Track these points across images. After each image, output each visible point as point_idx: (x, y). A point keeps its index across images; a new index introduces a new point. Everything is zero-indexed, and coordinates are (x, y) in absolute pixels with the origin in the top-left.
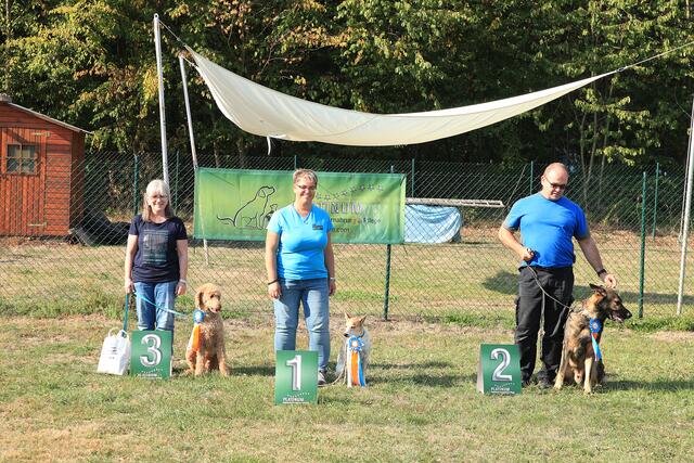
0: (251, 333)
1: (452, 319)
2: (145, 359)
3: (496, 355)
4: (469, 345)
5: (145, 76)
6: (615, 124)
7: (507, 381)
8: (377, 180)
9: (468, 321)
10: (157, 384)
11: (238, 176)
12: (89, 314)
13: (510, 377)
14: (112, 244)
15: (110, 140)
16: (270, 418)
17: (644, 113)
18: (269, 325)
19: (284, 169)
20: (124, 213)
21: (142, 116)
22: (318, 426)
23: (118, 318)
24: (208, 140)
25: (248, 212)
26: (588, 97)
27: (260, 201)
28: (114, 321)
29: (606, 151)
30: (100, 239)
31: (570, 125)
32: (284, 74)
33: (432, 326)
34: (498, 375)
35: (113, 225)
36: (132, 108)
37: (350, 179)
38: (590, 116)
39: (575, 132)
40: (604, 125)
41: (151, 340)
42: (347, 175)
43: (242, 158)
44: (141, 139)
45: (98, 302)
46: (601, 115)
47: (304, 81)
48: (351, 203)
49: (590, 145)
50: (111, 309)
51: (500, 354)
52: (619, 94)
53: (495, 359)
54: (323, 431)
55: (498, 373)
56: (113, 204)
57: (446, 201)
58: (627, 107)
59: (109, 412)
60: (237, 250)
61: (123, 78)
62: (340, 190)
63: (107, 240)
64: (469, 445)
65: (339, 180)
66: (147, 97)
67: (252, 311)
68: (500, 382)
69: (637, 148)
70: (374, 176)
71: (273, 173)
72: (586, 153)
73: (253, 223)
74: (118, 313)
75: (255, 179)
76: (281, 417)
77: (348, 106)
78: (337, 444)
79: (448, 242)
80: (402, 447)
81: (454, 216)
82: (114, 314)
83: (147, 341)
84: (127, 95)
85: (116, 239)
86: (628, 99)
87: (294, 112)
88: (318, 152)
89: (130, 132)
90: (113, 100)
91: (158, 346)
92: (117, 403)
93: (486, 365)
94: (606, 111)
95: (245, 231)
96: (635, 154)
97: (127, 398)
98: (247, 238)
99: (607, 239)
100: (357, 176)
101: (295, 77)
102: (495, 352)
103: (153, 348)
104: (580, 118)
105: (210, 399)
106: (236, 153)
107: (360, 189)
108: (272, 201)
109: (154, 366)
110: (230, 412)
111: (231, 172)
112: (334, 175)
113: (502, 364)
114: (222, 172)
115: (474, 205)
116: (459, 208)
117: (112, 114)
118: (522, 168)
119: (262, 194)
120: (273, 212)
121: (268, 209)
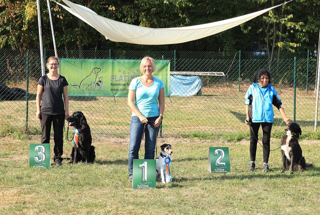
1: (196, 136)
2: (37, 158)
3: (217, 153)
4: (204, 149)
5: (26, 7)
6: (285, 29)
7: (223, 166)
9: (204, 137)
10: (44, 171)
11: (82, 63)
12: (4, 137)
13: (224, 164)
14: (11, 100)
15: (7, 42)
16: (103, 185)
17: (301, 23)
18: (99, 141)
21: (25, 29)
22: (127, 189)
23: (20, 138)
24: (62, 41)
25: (87, 81)
26: (270, 15)
28: (17, 140)
29: (280, 44)
30: (4, 97)
31: (260, 30)
32: (103, 4)
33: (186, 139)
34: (218, 163)
36: (19, 25)
38: (271, 25)
39: (263, 34)
40: (279, 31)
41: (39, 148)
44: (24, 41)
45: (9, 131)
46: (278, 24)
47: (114, 8)
50: (15, 134)
51: (219, 152)
52: (287, 13)
53: (217, 155)
54: (130, 191)
55: (218, 162)
56: (9, 77)
57: (193, 73)
58: (291, 20)
59: (21, 184)
60: (79, 102)
61: (14, 8)
62: (135, 69)
63: (9, 98)
64: (203, 196)
65: (134, 64)
66: (27, 19)
68: (220, 166)
69: (297, 43)
71: (100, 61)
72: (269, 45)
73: (90, 87)
74: (19, 136)
75: (90, 64)
77: (137, 23)
78: (137, 197)
79: (195, 95)
80: (169, 198)
81: (198, 81)
82: (17, 137)
83: (38, 149)
84: (16, 18)
86: (291, 16)
87: (110, 26)
88: (123, 47)
89: (18, 38)
90: (8, 20)
91: (43, 151)
92: (24, 180)
93: (212, 157)
94: (280, 22)
95: (86, 92)
96: (295, 46)
97: (30, 177)
98: (87, 95)
99: (281, 92)
101: (109, 6)
102: (216, 151)
103: (41, 153)
104: (266, 26)
105: (72, 178)
108: (100, 75)
109: (42, 162)
110: (82, 183)
111: (78, 61)
112: (132, 61)
113: (220, 157)
114: (73, 60)
115: (208, 75)
116: (200, 77)
117: (8, 28)
118: (235, 54)
119: (94, 72)
120: (100, 81)
121: (98, 80)
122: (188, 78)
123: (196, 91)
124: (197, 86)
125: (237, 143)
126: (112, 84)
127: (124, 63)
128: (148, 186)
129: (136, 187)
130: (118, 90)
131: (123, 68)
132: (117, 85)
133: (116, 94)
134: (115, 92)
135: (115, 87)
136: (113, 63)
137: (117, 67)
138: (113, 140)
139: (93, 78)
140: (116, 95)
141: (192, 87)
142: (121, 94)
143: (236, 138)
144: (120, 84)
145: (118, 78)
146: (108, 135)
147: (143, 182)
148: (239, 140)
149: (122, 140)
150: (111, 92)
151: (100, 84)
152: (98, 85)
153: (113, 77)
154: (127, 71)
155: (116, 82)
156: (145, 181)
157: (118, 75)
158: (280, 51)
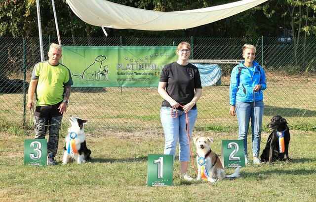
0: (94, 140)
1: (210, 128)
2: (33, 155)
3: (231, 146)
6: (311, 12)
7: (238, 160)
8: (165, 50)
9: (220, 130)
10: (40, 169)
11: (84, 51)
13: (239, 158)
15: (7, 30)
16: (103, 184)
18: (105, 135)
19: (111, 45)
20: (18, 74)
21: (27, 15)
22: (131, 187)
23: (16, 134)
24: (68, 28)
25: (91, 70)
27: (97, 64)
28: (14, 136)
29: (306, 29)
31: (285, 14)
33: (199, 133)
34: (232, 157)
35: (11, 82)
36: (21, 10)
37: (150, 49)
38: (297, 9)
39: (288, 18)
40: (305, 14)
41: (35, 144)
42: (148, 48)
43: (89, 39)
44: (27, 29)
45: (4, 126)
46: (303, 7)
48: (151, 64)
49: (298, 25)
50: (11, 129)
51: (233, 145)
53: (230, 149)
54: (133, 189)
55: (232, 156)
56: (11, 68)
57: (211, 61)
59: (12, 184)
60: (87, 94)
62: (143, 57)
64: (212, 194)
65: (143, 50)
66: (29, 4)
67: (94, 128)
68: (233, 161)
70: (163, 48)
71: (104, 48)
72: (295, 30)
73: (93, 77)
74: (16, 132)
75: (94, 51)
76: (109, 183)
77: (150, 7)
78: (140, 195)
79: (214, 85)
80: (175, 196)
81: (217, 70)
82: (14, 132)
83: (33, 145)
84: (17, 3)
85: (13, 89)
87: (117, 12)
88: (135, 34)
89: (20, 25)
90: (9, 6)
91: (40, 147)
92: (17, 179)
93: (225, 151)
94: (305, 5)
95: (90, 82)
97: (23, 176)
98: (91, 85)
100: (153, 48)
102: (230, 144)
103: (37, 149)
104: (291, 9)
105: (70, 176)
106: (86, 36)
107: (155, 55)
108: (105, 64)
109: (37, 159)
110: (80, 180)
111: (81, 48)
112: (140, 48)
113: (235, 151)
114: (75, 48)
115: (229, 62)
116: (220, 65)
117: (9, 14)
118: (257, 40)
119: (98, 60)
120: (105, 71)
121: (102, 69)
122: (206, 66)
123: (215, 81)
124: (216, 74)
126: (118, 73)
127: (130, 49)
128: (163, 184)
129: (150, 185)
130: (125, 80)
131: (130, 56)
132: (124, 74)
133: (123, 83)
134: (121, 82)
135: (122, 77)
136: (119, 50)
137: (123, 55)
138: (120, 134)
139: (97, 67)
140: (123, 85)
141: (211, 76)
142: (129, 84)
144: (127, 74)
145: (125, 66)
146: (115, 129)
147: (159, 180)
149: (130, 134)
150: (117, 82)
151: (105, 73)
152: (103, 74)
153: (119, 66)
154: (135, 59)
155: (123, 71)
156: (161, 179)
157: (125, 63)
158: (307, 36)
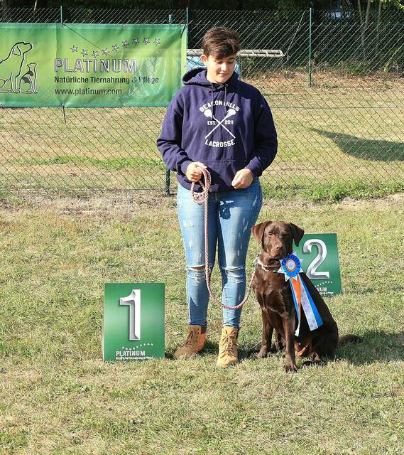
3: (310, 248)
7: (325, 278)
8: (153, 33)
13: (327, 274)
18: (30, 206)
34: (313, 272)
37: (121, 31)
42: (118, 27)
48: (123, 60)
51: (315, 246)
53: (308, 253)
55: (312, 269)
62: (109, 44)
65: (108, 32)
70: (148, 27)
71: (28, 26)
73: (6, 86)
75: (8, 33)
100: (129, 27)
102: (308, 244)
107: (134, 43)
113: (318, 258)
115: (253, 55)
119: (16, 51)
120: (30, 73)
121: (25, 70)
125: (336, 207)
126: (57, 79)
127: (83, 30)
130: (70, 92)
131: (82, 45)
132: (69, 80)
133: (66, 100)
134: (64, 96)
135: (65, 86)
136: (58, 31)
137: (68, 41)
138: (61, 203)
140: (68, 104)
142: (80, 101)
143: (332, 193)
144: (74, 79)
145: (71, 65)
146: (52, 193)
147: (132, 343)
148: (338, 198)
149: (82, 203)
150: (55, 96)
152: (27, 80)
153: (59, 63)
154: (90, 50)
155: (66, 75)
157: (71, 58)
